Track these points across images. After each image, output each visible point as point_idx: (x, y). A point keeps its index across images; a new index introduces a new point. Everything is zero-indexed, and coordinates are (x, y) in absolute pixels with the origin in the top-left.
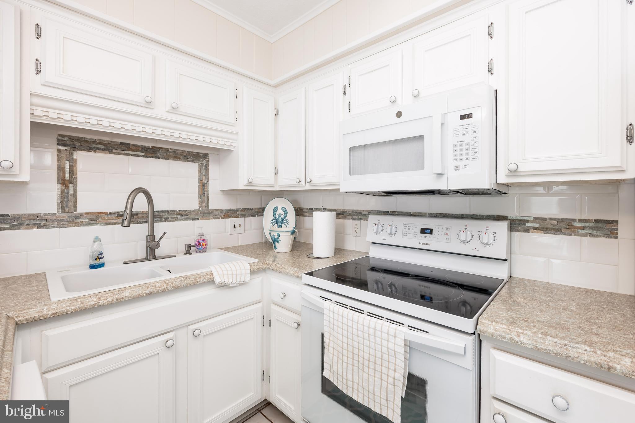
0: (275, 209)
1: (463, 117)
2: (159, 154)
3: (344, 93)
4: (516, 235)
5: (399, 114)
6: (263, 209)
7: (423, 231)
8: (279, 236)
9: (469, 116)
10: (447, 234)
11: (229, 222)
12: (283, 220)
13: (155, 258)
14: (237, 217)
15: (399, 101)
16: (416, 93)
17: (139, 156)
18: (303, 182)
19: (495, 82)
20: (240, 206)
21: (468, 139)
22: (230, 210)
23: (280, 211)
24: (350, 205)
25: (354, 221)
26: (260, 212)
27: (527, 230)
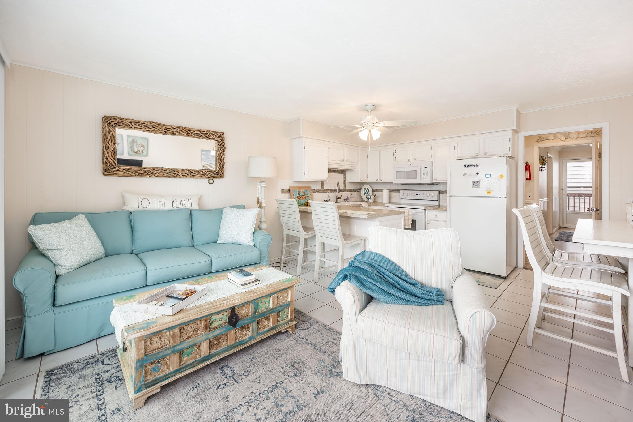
0: (365, 189)
1: (425, 168)
2: (336, 172)
3: (394, 155)
4: (441, 195)
5: (410, 165)
6: (361, 189)
7: (417, 194)
8: (371, 197)
9: (426, 167)
10: (423, 195)
11: (350, 193)
12: (367, 193)
13: (338, 202)
14: (352, 192)
15: (410, 160)
16: (415, 159)
17: (333, 173)
18: (378, 180)
19: (432, 160)
20: (352, 188)
21: (426, 172)
22: (350, 189)
23: (366, 190)
24: (393, 188)
25: (395, 193)
26: (359, 190)
27: (443, 194)
